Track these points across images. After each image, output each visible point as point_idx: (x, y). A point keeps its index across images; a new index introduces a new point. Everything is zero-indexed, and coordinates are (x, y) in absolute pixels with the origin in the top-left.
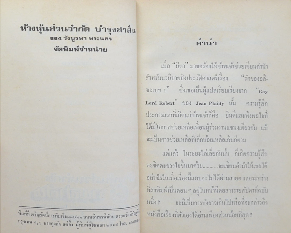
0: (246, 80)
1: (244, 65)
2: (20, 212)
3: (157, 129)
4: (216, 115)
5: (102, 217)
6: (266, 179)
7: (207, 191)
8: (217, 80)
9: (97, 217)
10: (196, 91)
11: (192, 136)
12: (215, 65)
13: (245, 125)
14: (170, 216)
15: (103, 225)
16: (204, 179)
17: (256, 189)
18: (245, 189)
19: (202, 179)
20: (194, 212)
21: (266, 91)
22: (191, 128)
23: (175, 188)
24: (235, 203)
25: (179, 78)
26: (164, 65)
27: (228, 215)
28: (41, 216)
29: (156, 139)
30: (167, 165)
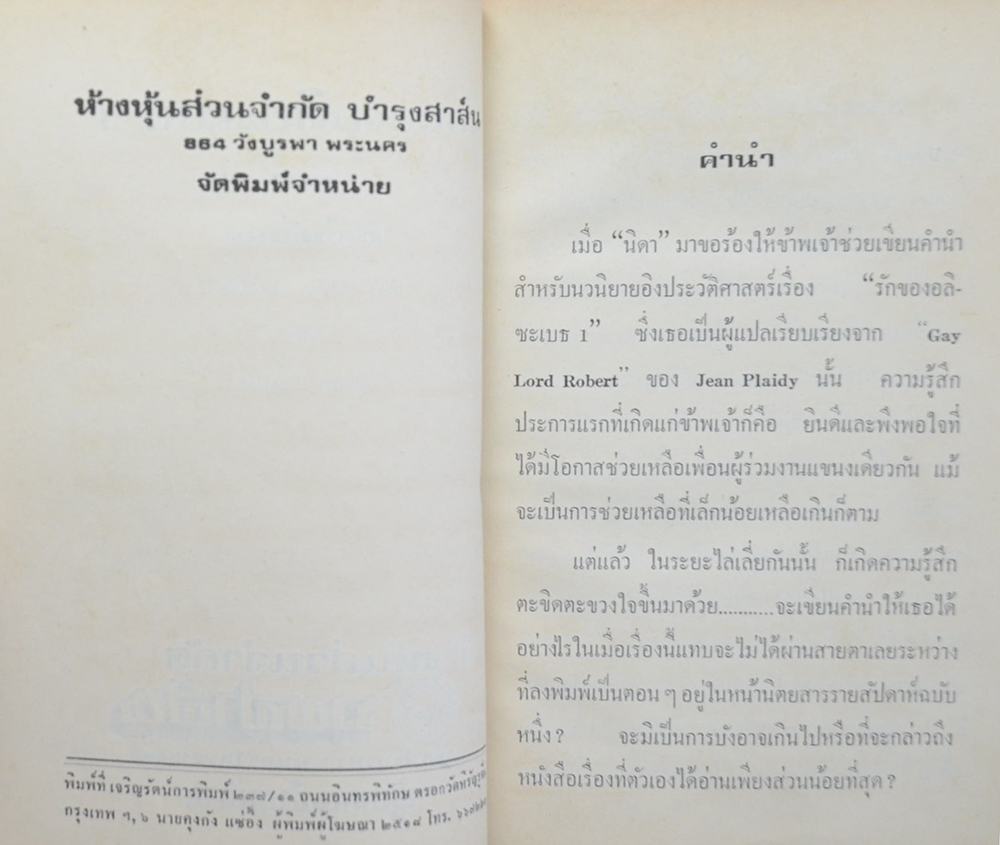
0: (880, 293)
1: (873, 240)
2: (69, 778)
3: (556, 473)
4: (769, 424)
5: (366, 794)
6: (950, 656)
7: (731, 696)
8: (772, 294)
9: (347, 796)
10: (695, 335)
11: (681, 500)
12: (766, 241)
13: (877, 459)
14: (599, 783)
15: (370, 826)
16: (723, 652)
17: (912, 689)
18: (873, 688)
19: (715, 654)
20: (686, 771)
21: (954, 335)
22: (678, 469)
23: (619, 682)
24: (836, 739)
25: (636, 288)
26: (581, 243)
27: (809, 782)
28: (148, 793)
29: (550, 511)
30: (591, 603)
